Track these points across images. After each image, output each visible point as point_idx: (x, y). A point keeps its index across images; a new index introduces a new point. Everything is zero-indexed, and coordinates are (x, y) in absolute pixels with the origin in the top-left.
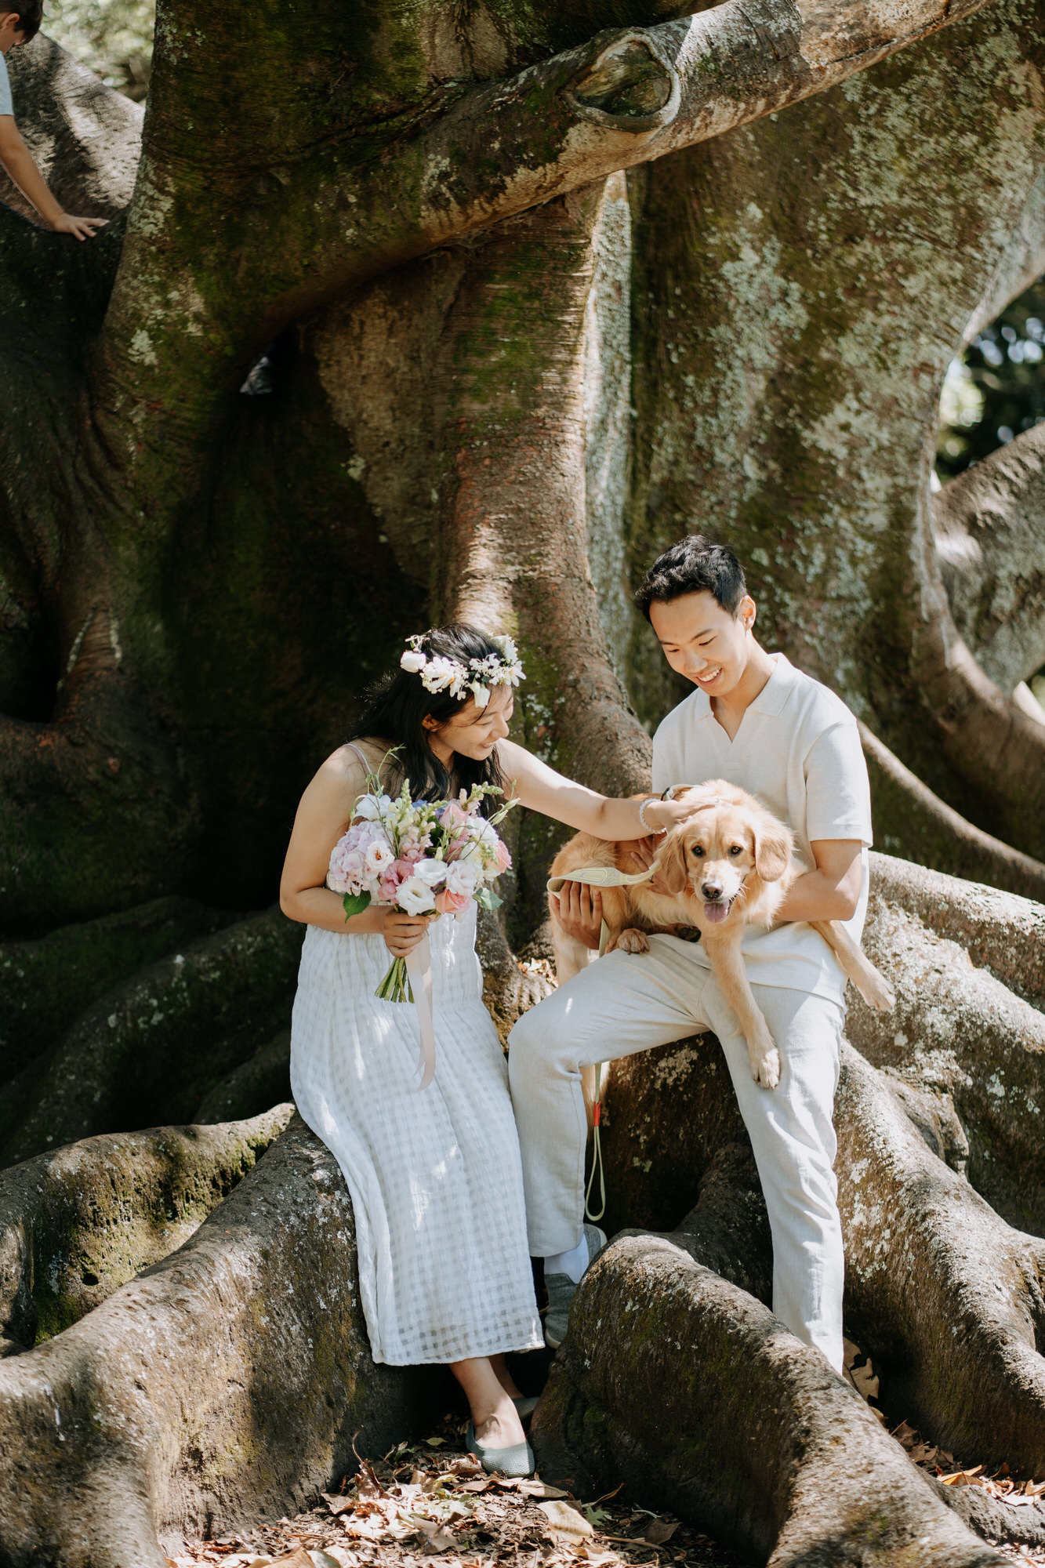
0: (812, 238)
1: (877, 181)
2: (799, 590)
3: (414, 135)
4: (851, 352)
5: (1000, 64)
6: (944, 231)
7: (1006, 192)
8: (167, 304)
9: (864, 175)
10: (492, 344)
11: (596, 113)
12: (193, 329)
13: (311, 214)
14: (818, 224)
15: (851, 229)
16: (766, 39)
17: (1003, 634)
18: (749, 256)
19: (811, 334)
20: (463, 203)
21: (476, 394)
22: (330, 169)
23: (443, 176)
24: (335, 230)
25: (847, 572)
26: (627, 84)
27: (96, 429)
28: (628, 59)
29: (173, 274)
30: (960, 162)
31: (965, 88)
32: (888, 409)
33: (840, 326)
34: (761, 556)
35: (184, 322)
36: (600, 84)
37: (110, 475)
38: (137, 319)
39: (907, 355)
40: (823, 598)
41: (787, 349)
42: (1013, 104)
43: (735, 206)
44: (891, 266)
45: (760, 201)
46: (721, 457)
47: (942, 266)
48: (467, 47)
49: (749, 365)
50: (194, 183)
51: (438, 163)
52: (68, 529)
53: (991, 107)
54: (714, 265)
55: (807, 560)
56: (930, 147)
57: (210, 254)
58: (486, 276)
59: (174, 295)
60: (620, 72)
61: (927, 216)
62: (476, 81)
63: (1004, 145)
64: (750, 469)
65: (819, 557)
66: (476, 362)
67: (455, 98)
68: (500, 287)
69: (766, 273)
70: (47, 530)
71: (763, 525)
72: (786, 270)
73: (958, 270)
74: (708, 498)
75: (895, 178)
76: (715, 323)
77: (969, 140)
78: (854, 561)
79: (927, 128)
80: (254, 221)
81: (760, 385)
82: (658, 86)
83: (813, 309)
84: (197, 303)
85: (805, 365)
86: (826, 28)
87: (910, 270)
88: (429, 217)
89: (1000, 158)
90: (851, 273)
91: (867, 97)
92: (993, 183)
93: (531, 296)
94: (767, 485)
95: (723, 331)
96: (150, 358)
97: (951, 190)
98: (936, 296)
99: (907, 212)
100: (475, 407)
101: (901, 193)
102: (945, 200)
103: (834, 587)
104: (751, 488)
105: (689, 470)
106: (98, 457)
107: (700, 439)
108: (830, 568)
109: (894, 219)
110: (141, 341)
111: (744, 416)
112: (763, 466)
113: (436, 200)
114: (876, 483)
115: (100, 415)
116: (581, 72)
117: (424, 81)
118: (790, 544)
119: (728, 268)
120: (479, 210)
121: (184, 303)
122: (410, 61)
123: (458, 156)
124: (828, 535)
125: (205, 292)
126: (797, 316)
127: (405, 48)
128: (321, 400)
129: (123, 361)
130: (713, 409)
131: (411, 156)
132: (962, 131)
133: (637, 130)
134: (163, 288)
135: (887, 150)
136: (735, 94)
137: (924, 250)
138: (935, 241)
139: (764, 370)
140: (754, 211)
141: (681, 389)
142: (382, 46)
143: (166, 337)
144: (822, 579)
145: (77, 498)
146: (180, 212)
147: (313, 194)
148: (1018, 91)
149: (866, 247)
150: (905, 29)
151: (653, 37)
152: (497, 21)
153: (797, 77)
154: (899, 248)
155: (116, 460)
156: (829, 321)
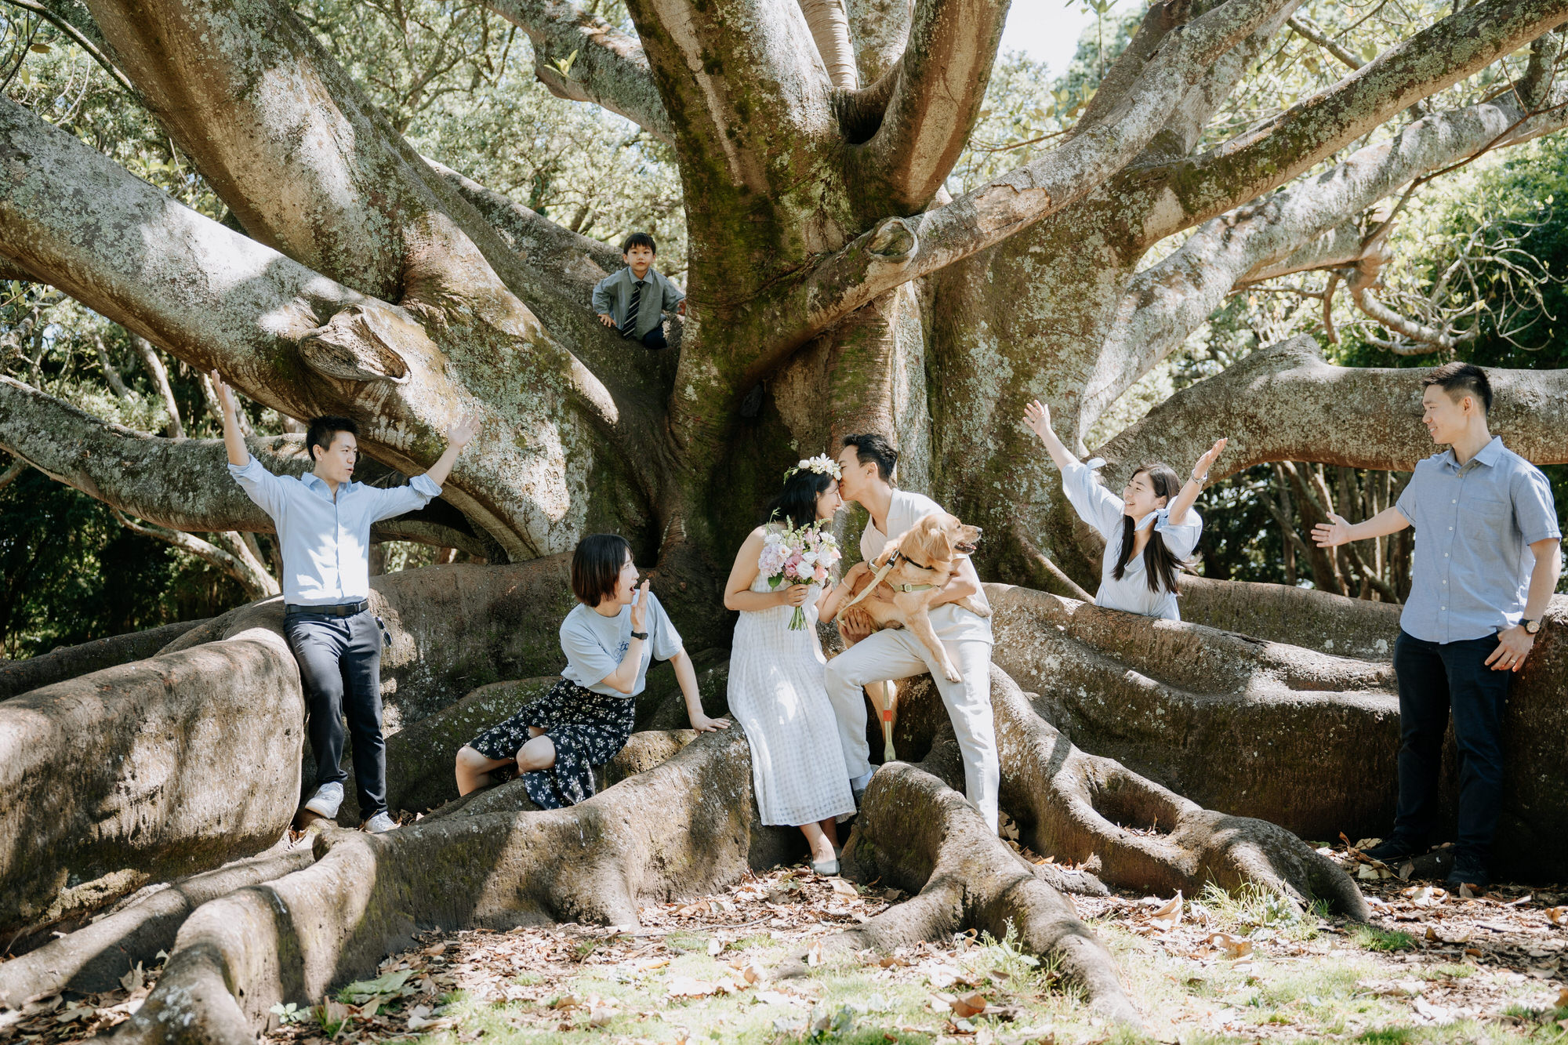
0: (1013, 336)
1: (1041, 307)
2: (1017, 500)
3: (803, 280)
4: (1034, 387)
5: (1096, 248)
6: (1075, 329)
7: (1104, 308)
8: (701, 372)
9: (1035, 306)
10: (845, 374)
11: (879, 256)
12: (714, 383)
13: (761, 323)
14: (1015, 329)
15: (1031, 330)
16: (961, 220)
18: (983, 345)
19: (1015, 380)
20: (825, 307)
21: (838, 397)
22: (767, 301)
23: (816, 296)
24: (772, 329)
25: (1040, 491)
26: (893, 242)
27: (671, 432)
28: (893, 231)
29: (702, 357)
30: (1080, 296)
31: (1080, 261)
33: (1029, 376)
34: (997, 485)
35: (709, 380)
36: (881, 243)
37: (678, 452)
38: (688, 381)
39: (1062, 388)
40: (1028, 503)
41: (1004, 388)
42: (1103, 266)
43: (974, 322)
44: (1051, 346)
45: (986, 320)
46: (975, 439)
47: (1075, 345)
48: (824, 237)
49: (986, 395)
50: (709, 315)
51: (813, 290)
52: (660, 478)
53: (1093, 269)
54: (966, 350)
55: (1019, 485)
56: (1066, 290)
57: (719, 348)
58: (840, 343)
59: (704, 368)
60: (890, 237)
61: (1067, 322)
62: (829, 252)
63: (1101, 286)
64: (991, 445)
65: (1025, 484)
66: (838, 383)
67: (820, 261)
68: (847, 347)
69: (991, 353)
70: (651, 480)
71: (998, 470)
72: (1001, 351)
73: (1083, 347)
74: (971, 459)
75: (1050, 306)
76: (968, 377)
77: (1084, 285)
78: (1042, 486)
79: (1063, 281)
80: (738, 330)
81: (992, 405)
82: (906, 241)
83: (1016, 369)
84: (715, 371)
85: (1014, 395)
86: (990, 214)
87: (1060, 348)
88: (811, 317)
89: (1099, 292)
90: (1033, 351)
91: (1035, 270)
92: (1097, 304)
93: (863, 350)
94: (999, 452)
95: (972, 381)
96: (694, 397)
97: (1077, 309)
98: (1074, 360)
99: (1057, 321)
100: (837, 404)
101: (1054, 312)
102: (1075, 314)
103: (1033, 498)
104: (991, 454)
105: (960, 447)
106: (673, 444)
107: (965, 431)
108: (1031, 489)
109: (1051, 325)
110: (690, 390)
111: (986, 420)
112: (996, 443)
113: (813, 308)
115: (673, 426)
116: (872, 239)
117: (805, 254)
118: (1011, 478)
119: (973, 351)
120: (833, 310)
121: (708, 371)
122: (798, 246)
123: (822, 286)
124: (1029, 473)
125: (718, 365)
126: (1008, 372)
127: (795, 240)
128: (777, 415)
129: (682, 399)
130: (970, 417)
131: (802, 290)
132: (1080, 281)
133: (898, 262)
134: (698, 365)
135: (1045, 292)
136: (947, 246)
137: (1066, 338)
138: (1071, 333)
139: (994, 398)
140: (984, 324)
141: (954, 409)
142: (785, 240)
143: (702, 388)
144: (1027, 494)
145: (664, 464)
146: (704, 329)
147: (761, 314)
148: (1105, 260)
149: (1038, 338)
150: (1030, 214)
151: (906, 222)
152: (837, 224)
153: (978, 238)
154: (1054, 338)
155: (681, 445)
156: (1023, 373)
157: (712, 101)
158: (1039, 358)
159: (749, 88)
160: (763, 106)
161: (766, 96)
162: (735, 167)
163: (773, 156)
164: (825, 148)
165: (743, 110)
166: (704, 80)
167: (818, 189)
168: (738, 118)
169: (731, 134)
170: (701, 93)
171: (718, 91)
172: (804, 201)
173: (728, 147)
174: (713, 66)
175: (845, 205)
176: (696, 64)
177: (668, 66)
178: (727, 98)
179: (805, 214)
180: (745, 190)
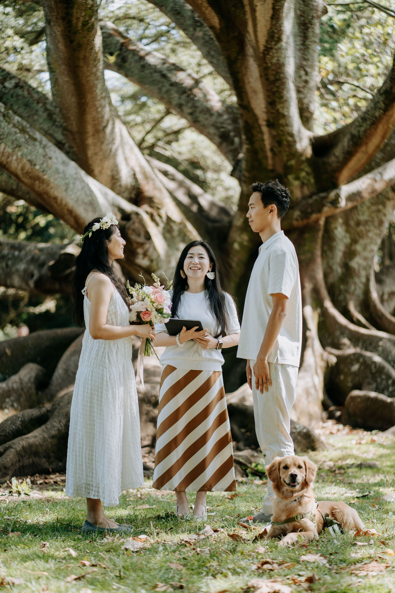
0: (351, 225)
1: (363, 215)
2: (349, 293)
3: (292, 208)
4: (358, 247)
6: (376, 223)
8: (240, 238)
10: (305, 245)
11: (329, 205)
12: (245, 243)
14: (352, 223)
15: (358, 224)
16: (357, 192)
17: (385, 304)
18: (339, 229)
19: (351, 244)
20: (302, 220)
23: (298, 216)
25: (358, 290)
26: (334, 199)
27: (226, 261)
28: (334, 195)
30: (379, 211)
32: (366, 259)
33: (356, 242)
35: (244, 241)
36: (330, 200)
38: (235, 241)
39: (369, 248)
41: (346, 247)
42: (389, 200)
43: (336, 219)
44: (366, 231)
48: (302, 192)
49: (339, 250)
51: (297, 213)
53: (385, 200)
55: (350, 288)
56: (374, 208)
58: (303, 233)
61: (373, 221)
62: (304, 198)
63: (387, 207)
64: (339, 270)
65: (353, 287)
66: (302, 249)
67: (300, 202)
69: (342, 232)
72: (346, 231)
74: (331, 276)
75: (366, 214)
76: (332, 242)
77: (381, 207)
78: (359, 288)
81: (341, 254)
82: (340, 199)
83: (351, 239)
84: (246, 238)
85: (350, 250)
86: (367, 190)
87: (369, 231)
89: (386, 210)
90: (358, 232)
94: (342, 274)
95: (334, 243)
96: (238, 248)
97: (377, 216)
98: (374, 237)
99: (369, 221)
101: (368, 217)
102: (376, 219)
103: (356, 293)
104: (339, 274)
105: (327, 271)
107: (330, 264)
108: (355, 289)
109: (366, 222)
110: (236, 245)
111: (338, 260)
112: (341, 270)
113: (297, 220)
114: (363, 273)
115: (228, 259)
116: (326, 198)
117: (295, 198)
118: (347, 285)
119: (335, 231)
120: (305, 221)
121: (243, 238)
123: (302, 212)
124: (355, 284)
126: (348, 240)
129: (232, 249)
130: (333, 258)
131: (291, 212)
132: (379, 205)
133: (336, 208)
134: (240, 235)
135: (365, 208)
136: (351, 201)
137: (372, 228)
138: (374, 226)
139: (342, 251)
141: (326, 255)
144: (353, 291)
149: (361, 227)
150: (380, 190)
152: (308, 188)
153: (362, 198)
154: (367, 228)
155: (231, 267)
156: (354, 241)
157: (266, 137)
158: (361, 236)
159: (284, 135)
160: (288, 141)
161: (290, 139)
162: (270, 162)
163: (288, 160)
164: (308, 160)
165: (280, 143)
166: (265, 129)
167: (303, 174)
168: (276, 145)
169: (272, 150)
170: (262, 133)
171: (270, 133)
172: (297, 178)
173: (269, 154)
174: (270, 125)
175: (312, 181)
176: (262, 122)
177: (250, 121)
178: (273, 137)
179: (296, 183)
180: (273, 171)
